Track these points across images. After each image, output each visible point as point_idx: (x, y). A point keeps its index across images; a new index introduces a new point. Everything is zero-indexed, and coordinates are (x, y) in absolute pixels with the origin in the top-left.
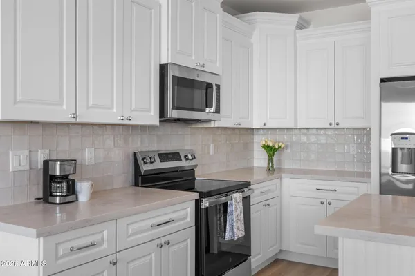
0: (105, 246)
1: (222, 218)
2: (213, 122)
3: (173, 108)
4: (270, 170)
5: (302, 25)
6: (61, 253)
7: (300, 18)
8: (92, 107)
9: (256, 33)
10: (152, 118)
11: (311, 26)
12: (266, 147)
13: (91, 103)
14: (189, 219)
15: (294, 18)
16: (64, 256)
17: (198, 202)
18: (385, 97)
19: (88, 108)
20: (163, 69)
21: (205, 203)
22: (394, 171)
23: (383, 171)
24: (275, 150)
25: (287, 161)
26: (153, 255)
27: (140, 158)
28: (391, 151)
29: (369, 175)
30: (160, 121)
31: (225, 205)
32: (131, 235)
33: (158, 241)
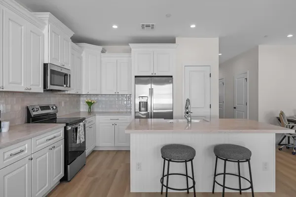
0: (26, 152)
1: (75, 134)
2: (66, 92)
3: (51, 84)
4: (90, 112)
5: (103, 51)
6: (6, 157)
7: (103, 48)
8: (11, 83)
9: (84, 52)
10: (40, 89)
11: (106, 52)
12: (88, 103)
13: (11, 81)
14: (62, 136)
15: (100, 48)
16: (7, 158)
17: (65, 128)
18: (137, 82)
19: (9, 83)
20: (45, 66)
21: (69, 128)
22: (140, 110)
23: (136, 111)
24: (92, 103)
25: (95, 109)
26: (47, 154)
27: (30, 109)
28: (138, 103)
29: (130, 112)
30: (44, 91)
31: (76, 129)
32: (38, 145)
33: (49, 147)
